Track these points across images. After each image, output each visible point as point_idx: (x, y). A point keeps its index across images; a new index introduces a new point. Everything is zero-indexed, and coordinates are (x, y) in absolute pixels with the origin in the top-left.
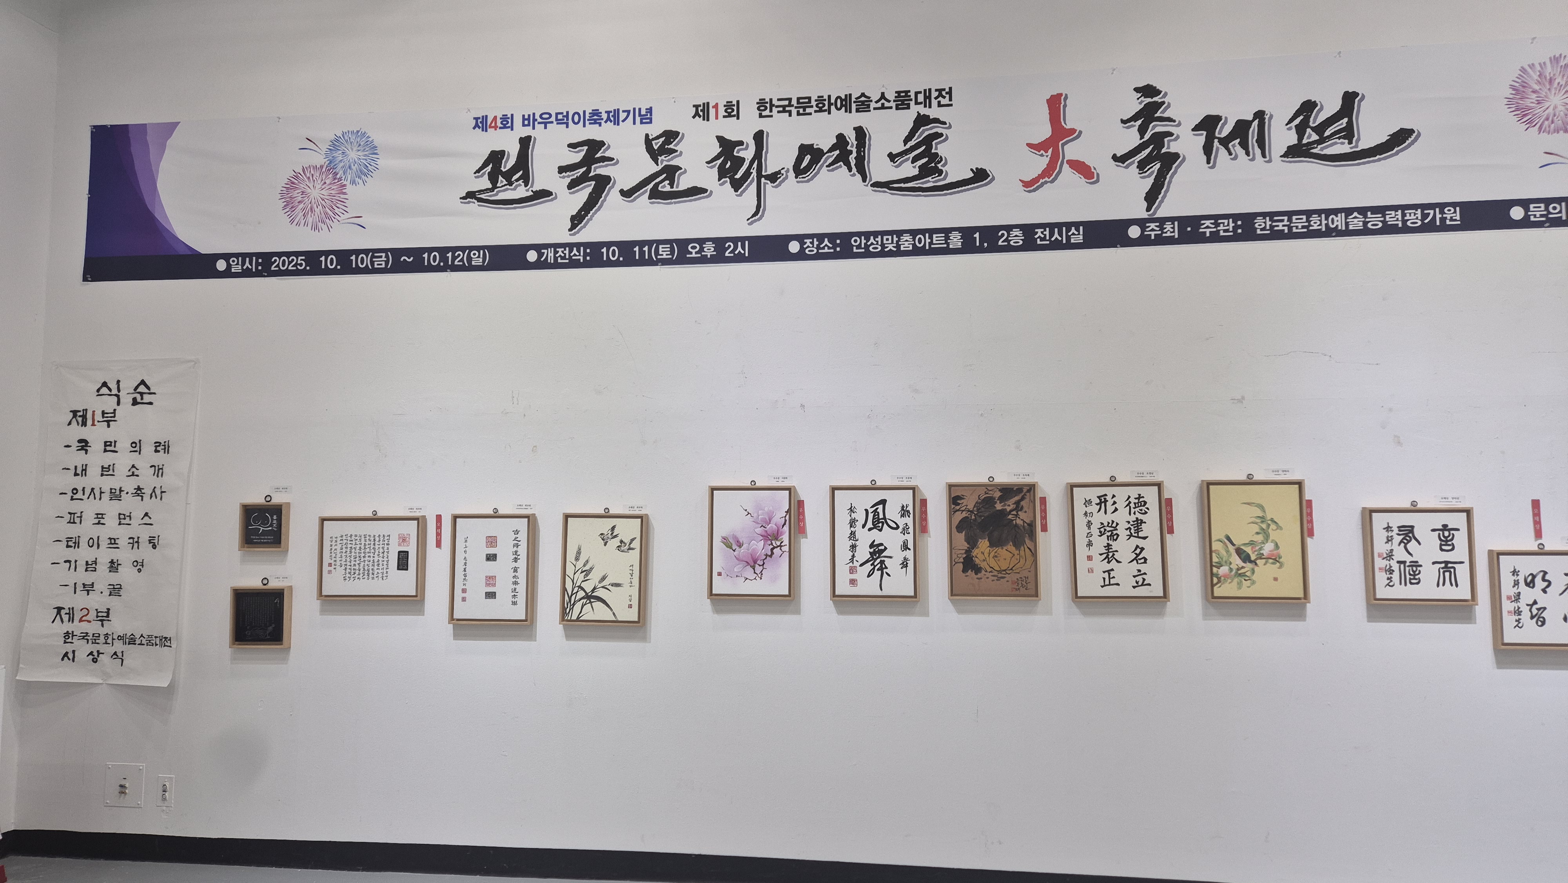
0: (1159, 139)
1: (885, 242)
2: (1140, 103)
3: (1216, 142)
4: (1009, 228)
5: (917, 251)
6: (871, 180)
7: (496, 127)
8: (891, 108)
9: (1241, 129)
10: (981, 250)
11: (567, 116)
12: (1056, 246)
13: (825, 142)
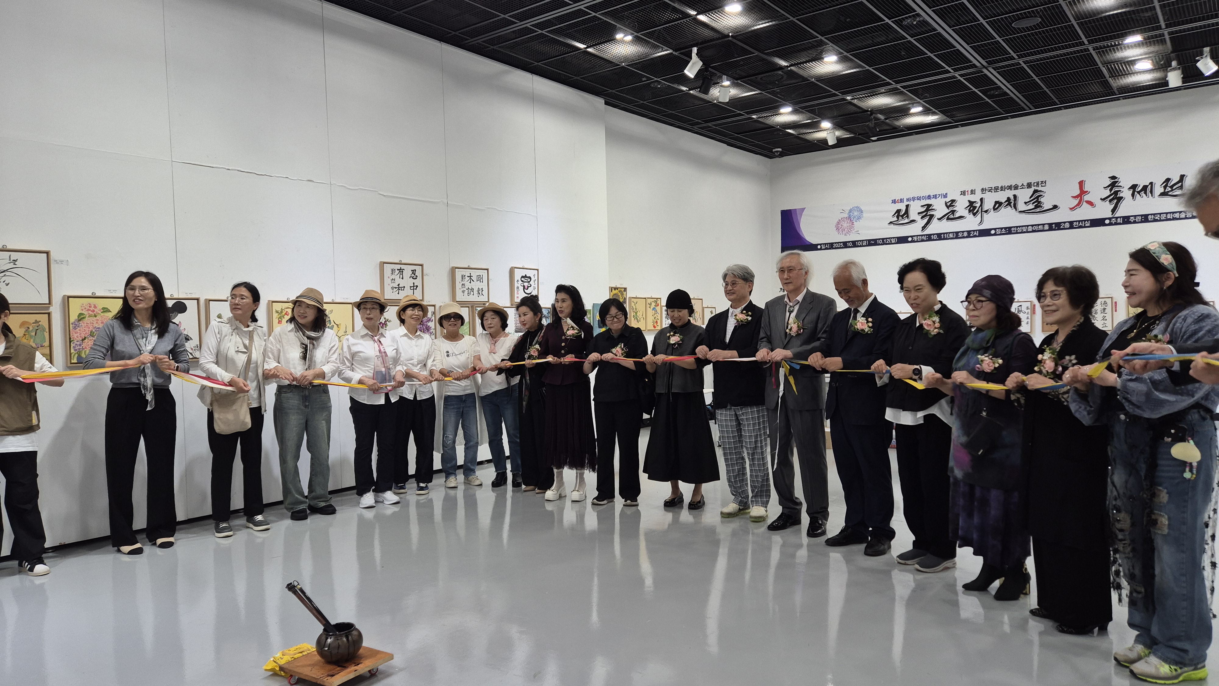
0: (1116, 193)
1: (1023, 229)
2: (1110, 182)
3: (1136, 193)
4: (1065, 223)
5: (1033, 231)
6: (1018, 210)
7: (898, 203)
8: (1025, 188)
9: (1145, 188)
10: (1055, 230)
11: (920, 197)
12: (1080, 227)
13: (1003, 200)
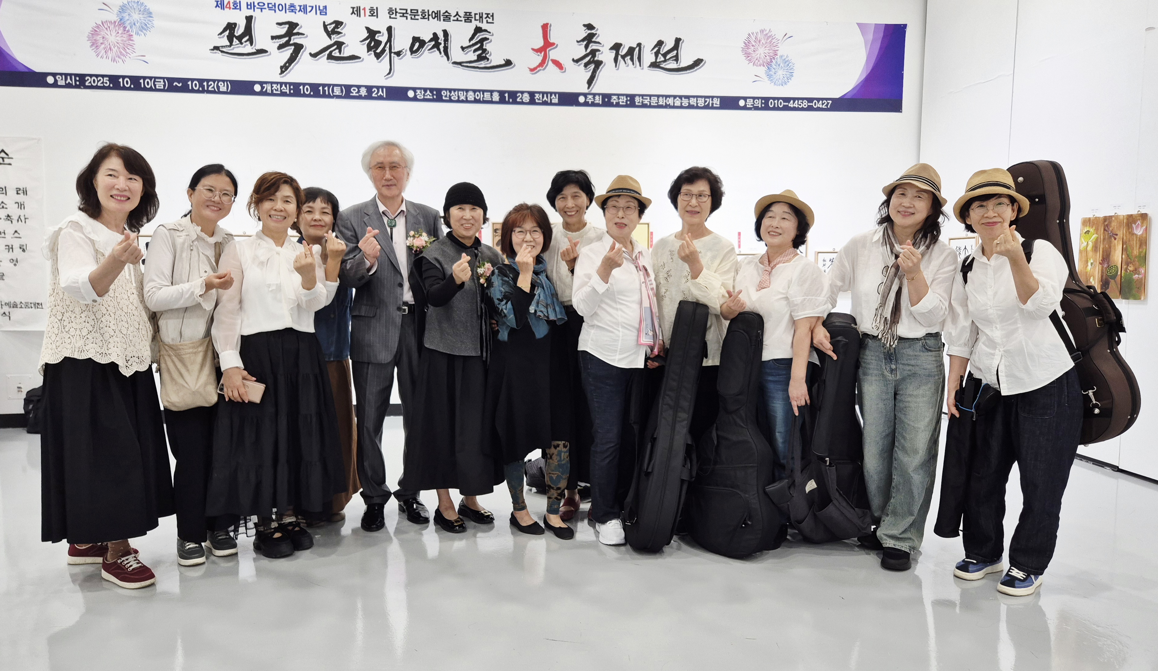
0: (593, 53)
1: (460, 95)
2: (586, 32)
3: (620, 56)
4: (522, 93)
5: (476, 101)
6: (451, 60)
7: (230, 8)
8: (461, 21)
9: (631, 51)
10: (508, 103)
11: (275, 6)
12: (545, 103)
13: (427, 37)
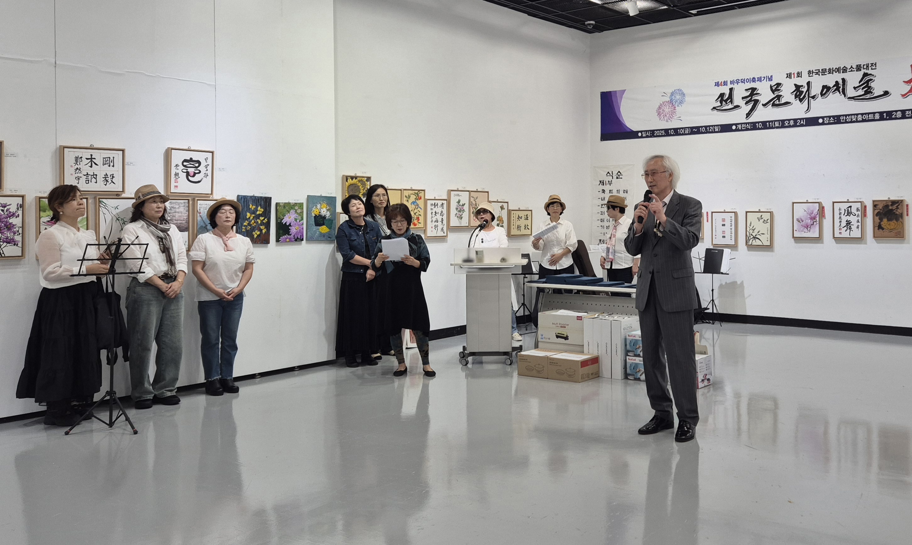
1: (852, 118)
4: (896, 111)
5: (863, 121)
6: (847, 96)
7: (722, 85)
8: (854, 71)
11: (744, 80)
13: (831, 84)
